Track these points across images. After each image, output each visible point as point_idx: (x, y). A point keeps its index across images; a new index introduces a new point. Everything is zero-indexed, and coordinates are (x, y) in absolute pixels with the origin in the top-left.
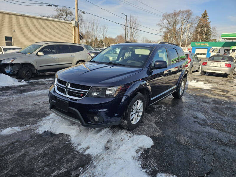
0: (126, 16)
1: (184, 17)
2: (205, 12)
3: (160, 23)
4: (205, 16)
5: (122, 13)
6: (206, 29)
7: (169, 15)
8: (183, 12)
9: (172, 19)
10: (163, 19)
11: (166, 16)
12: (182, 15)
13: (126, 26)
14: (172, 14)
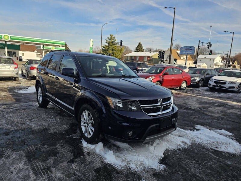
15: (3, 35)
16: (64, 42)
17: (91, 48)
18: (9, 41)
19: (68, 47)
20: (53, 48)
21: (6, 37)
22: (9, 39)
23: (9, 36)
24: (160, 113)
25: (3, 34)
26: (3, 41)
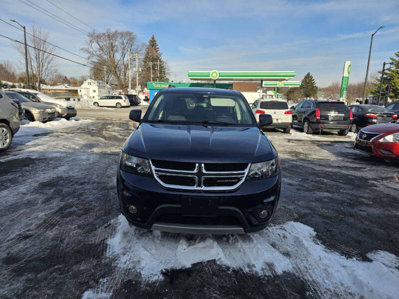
0: (24, 28)
1: (125, 41)
2: (153, 38)
3: (86, 47)
4: (153, 43)
5: (14, 21)
6: (158, 63)
7: (99, 36)
8: (122, 34)
9: (105, 43)
10: (91, 41)
11: (95, 37)
12: (120, 38)
13: (26, 45)
14: (104, 34)
15: (211, 72)
16: (293, 72)
17: (346, 77)
18: (218, 80)
19: (313, 80)
20: (281, 84)
21: (214, 75)
22: (218, 77)
23: (218, 72)
24: (195, 188)
25: (212, 70)
26: (211, 80)
